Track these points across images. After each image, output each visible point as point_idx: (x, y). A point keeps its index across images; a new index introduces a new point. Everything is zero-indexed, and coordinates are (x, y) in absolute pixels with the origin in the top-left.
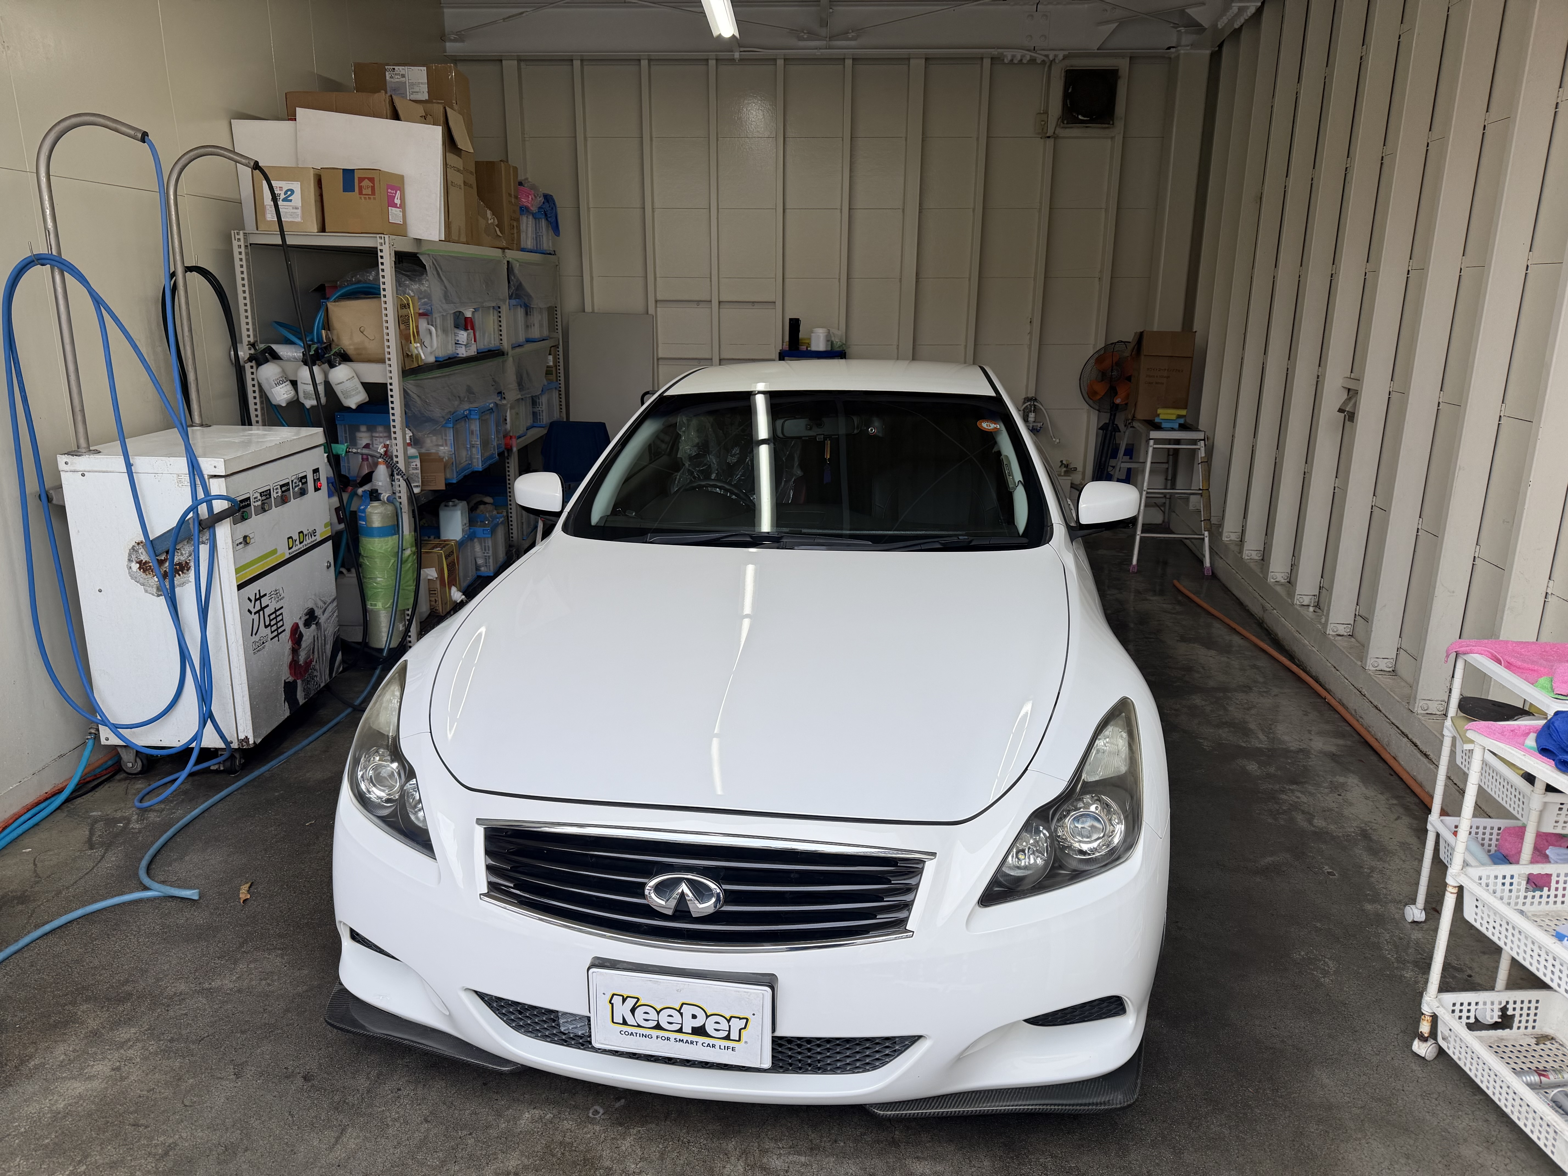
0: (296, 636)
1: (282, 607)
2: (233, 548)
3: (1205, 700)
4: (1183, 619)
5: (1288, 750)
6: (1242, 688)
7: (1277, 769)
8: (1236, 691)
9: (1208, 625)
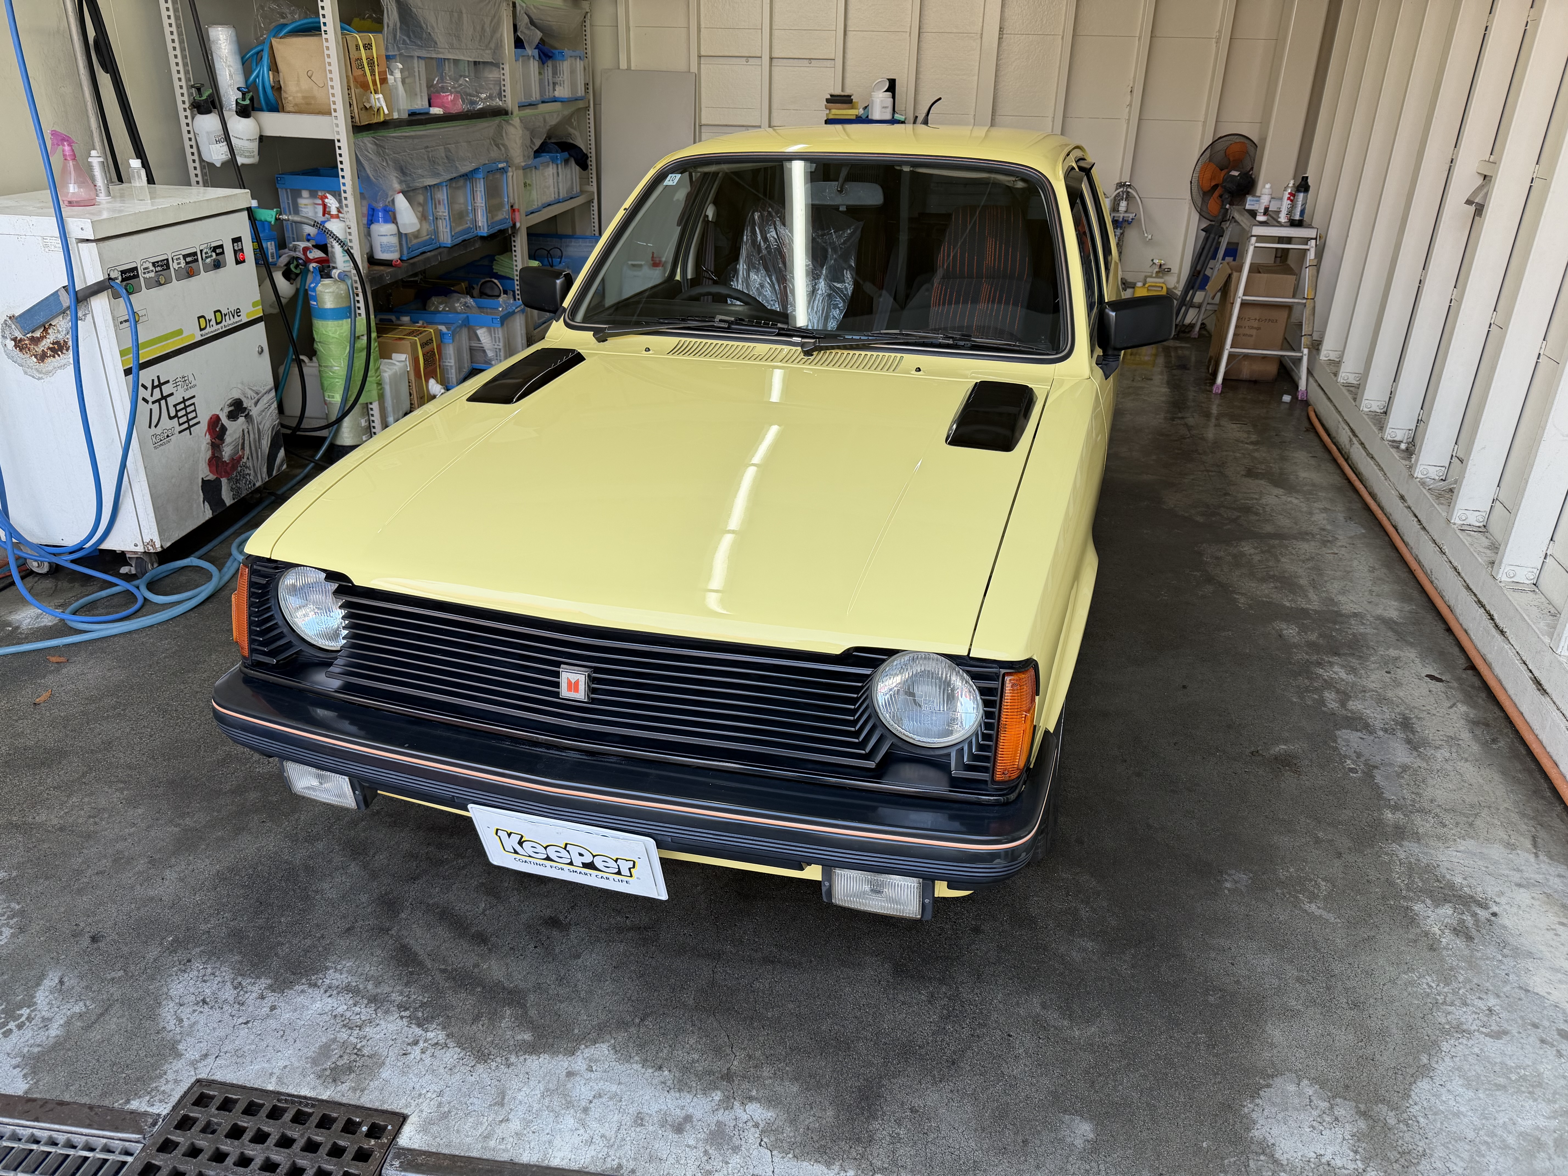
0: (217, 430)
1: (194, 397)
2: (115, 326)
3: (1256, 548)
4: (1257, 450)
5: (1339, 614)
6: (1304, 536)
7: (1320, 635)
8: (1296, 538)
9: (1283, 459)
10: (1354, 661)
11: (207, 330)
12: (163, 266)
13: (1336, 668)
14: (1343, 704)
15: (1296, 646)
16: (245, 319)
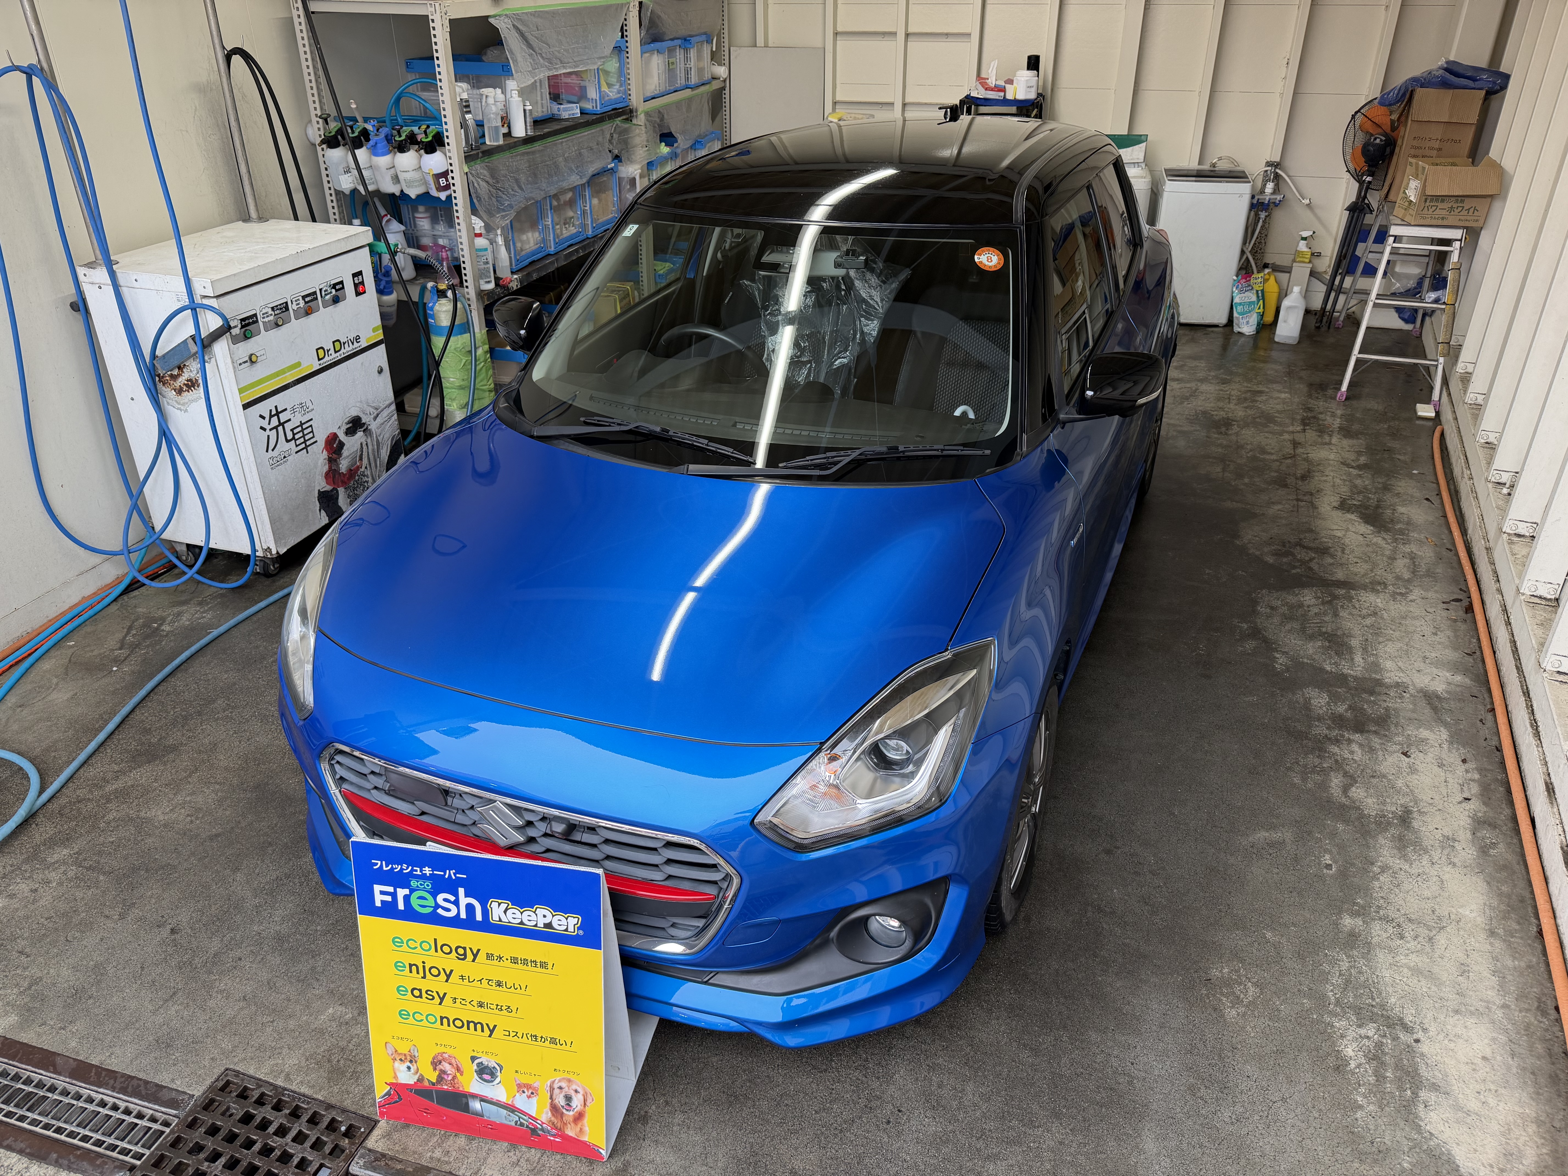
0: (334, 446)
1: (311, 420)
2: (234, 368)
3: (1317, 598)
4: (1360, 476)
5: (1379, 683)
6: (1376, 586)
7: (1350, 707)
8: (1364, 587)
9: (1386, 488)
10: (1377, 740)
11: (327, 358)
12: (285, 307)
13: (1355, 747)
14: (1346, 790)
15: (1319, 719)
16: (364, 344)
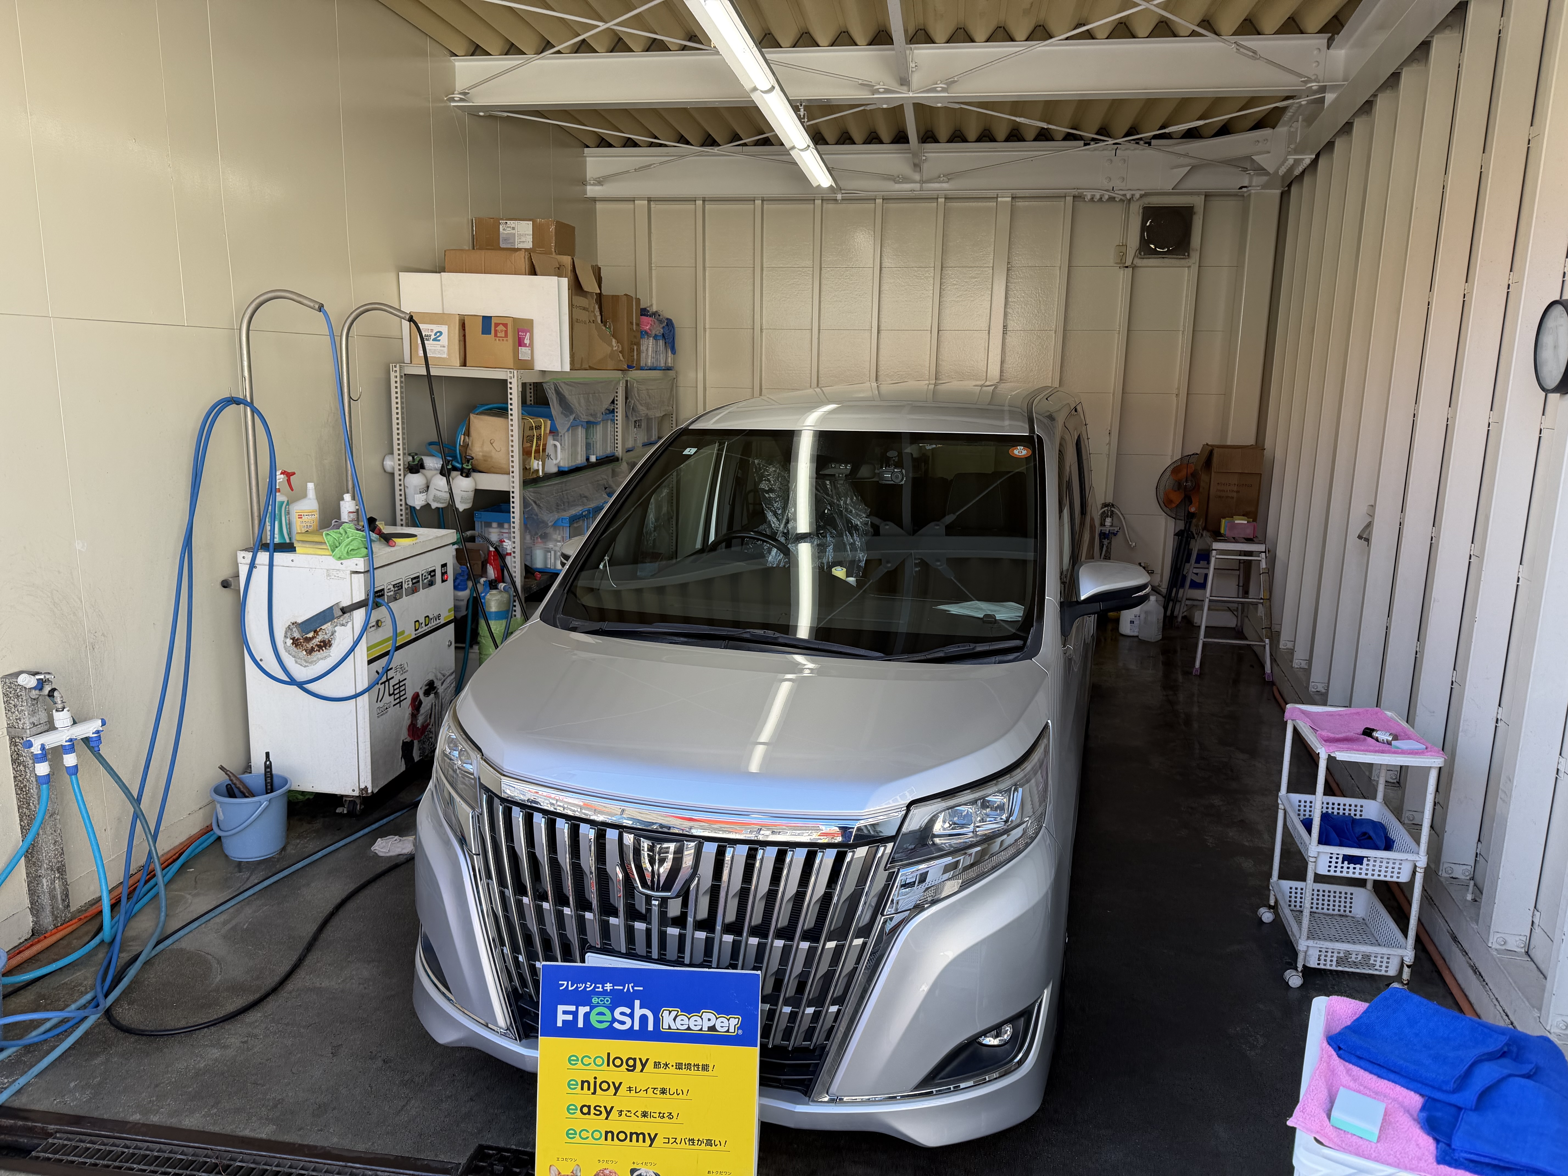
0: (416, 704)
1: (405, 679)
11: (420, 630)
12: (399, 586)
16: (442, 621)
